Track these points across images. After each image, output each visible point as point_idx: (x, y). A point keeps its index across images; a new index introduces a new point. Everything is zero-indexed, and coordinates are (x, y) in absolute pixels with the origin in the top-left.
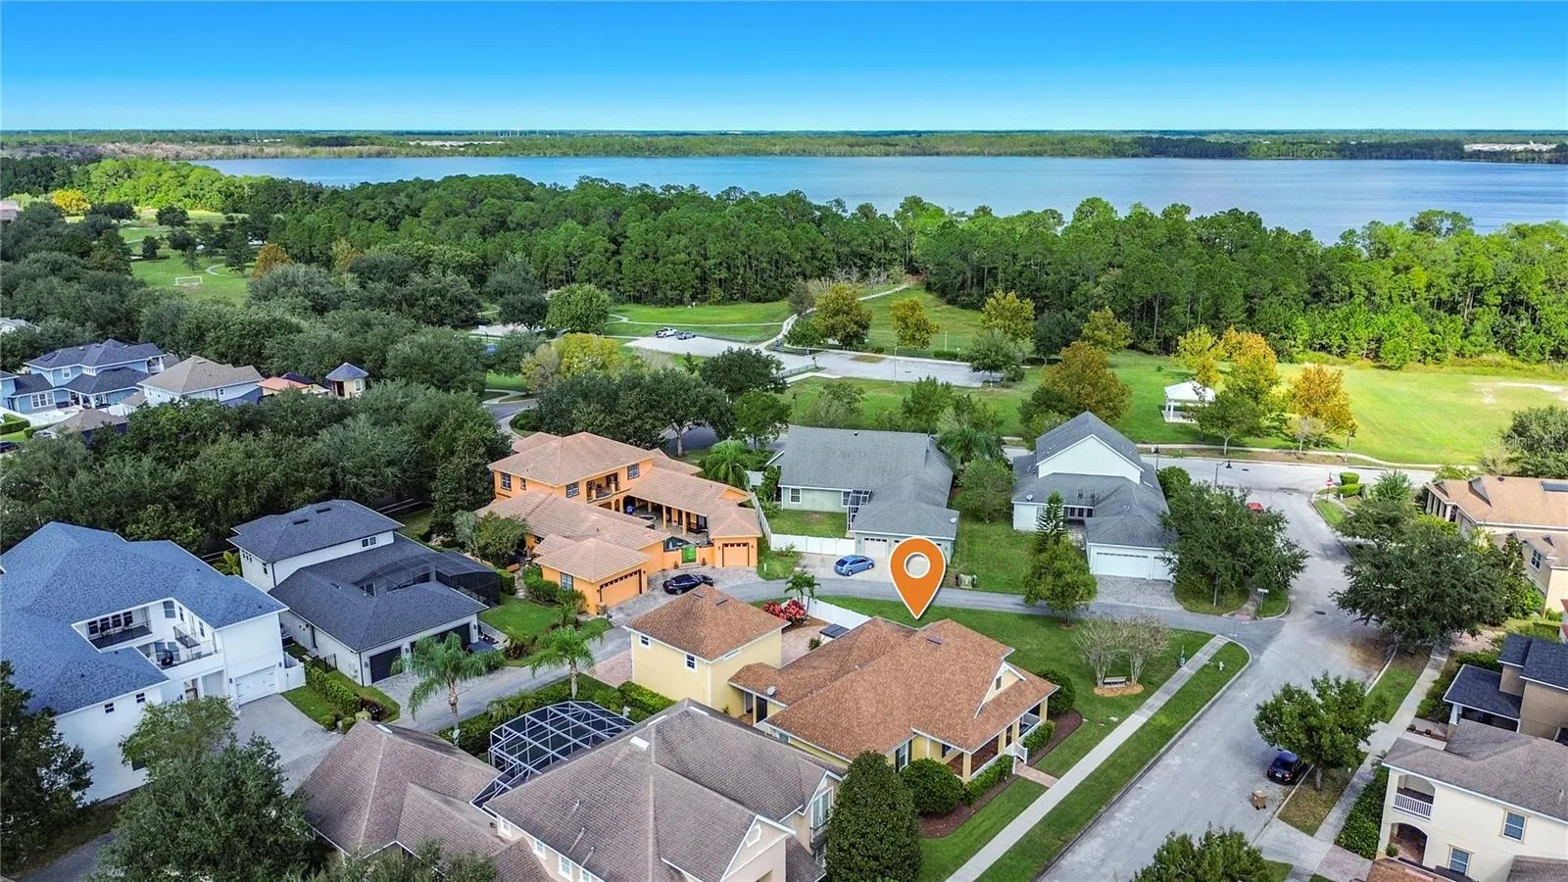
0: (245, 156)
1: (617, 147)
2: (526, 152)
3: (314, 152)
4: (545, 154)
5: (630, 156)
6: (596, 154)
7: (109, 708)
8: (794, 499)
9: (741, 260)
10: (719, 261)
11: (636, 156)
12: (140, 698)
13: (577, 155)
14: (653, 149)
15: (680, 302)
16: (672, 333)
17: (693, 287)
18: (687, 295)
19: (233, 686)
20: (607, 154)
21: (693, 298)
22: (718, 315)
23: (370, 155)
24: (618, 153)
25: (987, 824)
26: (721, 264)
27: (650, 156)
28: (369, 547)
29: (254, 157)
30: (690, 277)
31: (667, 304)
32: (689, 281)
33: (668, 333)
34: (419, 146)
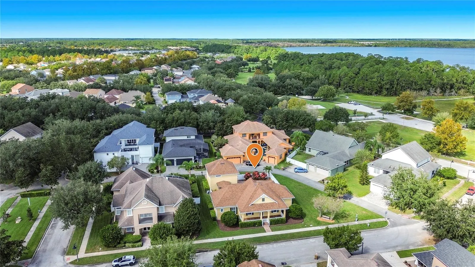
0: (308, 46)
1: (426, 44)
2: (392, 46)
3: (327, 45)
4: (399, 46)
5: (430, 47)
6: (418, 46)
7: (108, 154)
8: (309, 151)
9: (396, 82)
10: (387, 82)
11: (433, 47)
12: (114, 154)
13: (410, 47)
14: (439, 45)
15: (371, 94)
16: (354, 103)
17: (376, 90)
18: (374, 92)
19: (141, 159)
20: (422, 47)
21: (376, 93)
22: (380, 99)
23: (342, 46)
24: (426, 46)
25: (239, 233)
26: (388, 83)
27: (438, 48)
28: (189, 138)
29: (310, 46)
30: (376, 86)
31: (366, 94)
32: (375, 88)
33: (352, 103)
34: (358, 43)
